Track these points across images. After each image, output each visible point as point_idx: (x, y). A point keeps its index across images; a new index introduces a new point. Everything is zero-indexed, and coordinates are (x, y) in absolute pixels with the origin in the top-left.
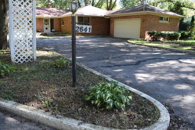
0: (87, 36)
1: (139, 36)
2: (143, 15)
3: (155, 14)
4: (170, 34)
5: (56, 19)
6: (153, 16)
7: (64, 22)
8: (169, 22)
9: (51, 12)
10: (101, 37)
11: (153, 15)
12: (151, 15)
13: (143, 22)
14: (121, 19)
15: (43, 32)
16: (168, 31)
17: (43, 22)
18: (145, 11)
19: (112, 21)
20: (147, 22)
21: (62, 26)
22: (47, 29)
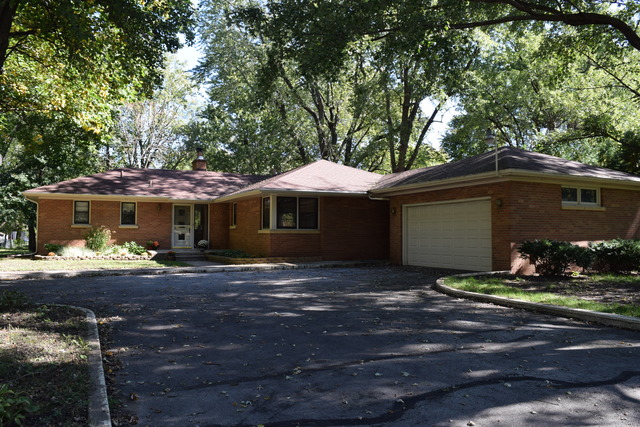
0: (308, 261)
1: (489, 261)
2: (499, 184)
3: (542, 178)
4: (607, 250)
5: (214, 205)
6: (534, 186)
7: (238, 217)
8: (602, 205)
9: (200, 183)
10: (356, 266)
11: (534, 184)
12: (528, 184)
13: (499, 208)
14: (423, 201)
15: (170, 248)
16: (601, 239)
17: (171, 216)
18: (502, 171)
19: (395, 209)
20: (513, 208)
21: (231, 227)
22: (182, 237)
